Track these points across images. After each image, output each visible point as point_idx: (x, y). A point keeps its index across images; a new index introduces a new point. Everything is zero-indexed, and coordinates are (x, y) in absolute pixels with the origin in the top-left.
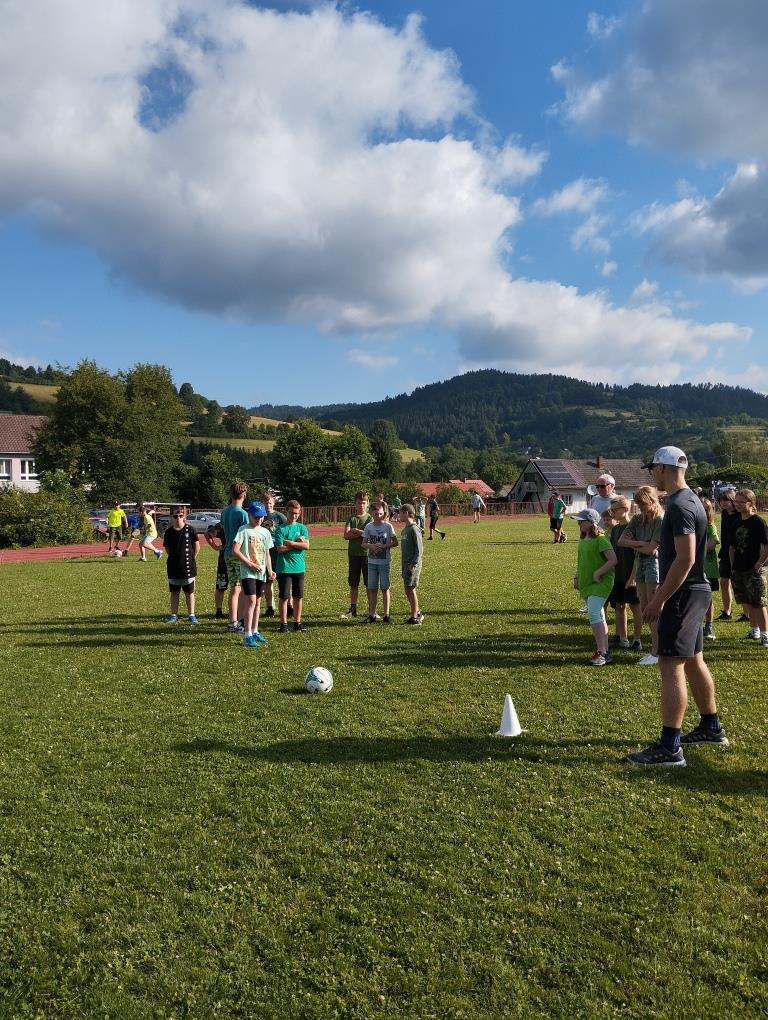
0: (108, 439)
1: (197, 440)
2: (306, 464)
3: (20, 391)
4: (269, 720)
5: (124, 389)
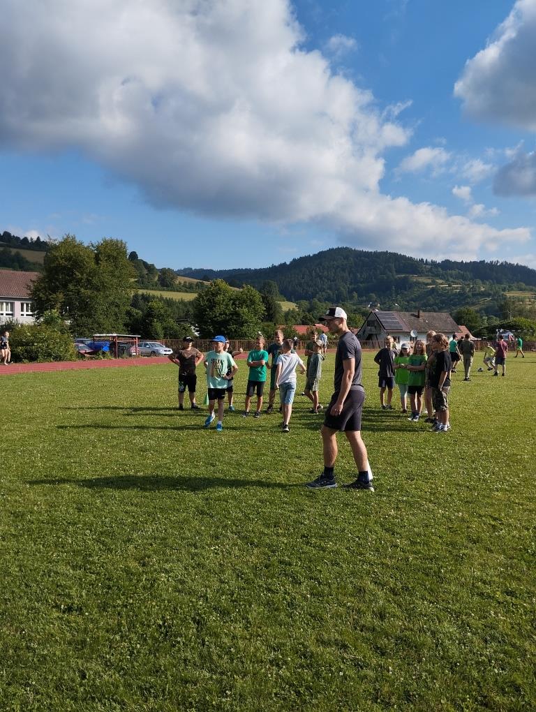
0: (82, 290)
2: (217, 311)
5: (93, 256)
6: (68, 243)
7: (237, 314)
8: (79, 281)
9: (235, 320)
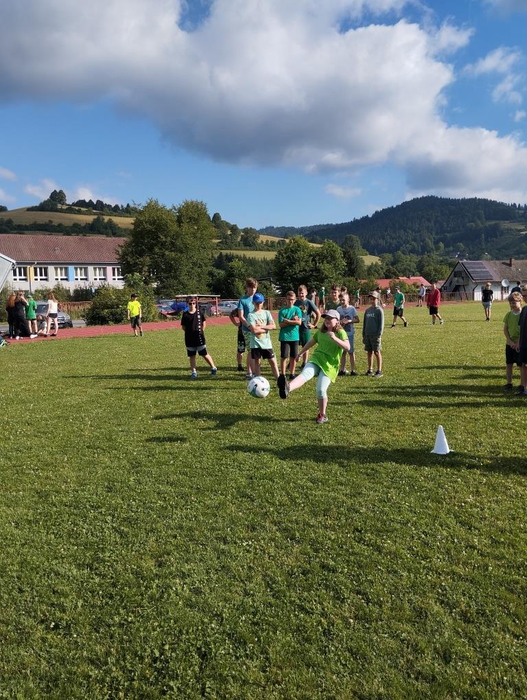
0: (167, 253)
1: (224, 252)
2: (297, 268)
3: (110, 221)
4: (274, 437)
5: (176, 218)
6: (152, 207)
7: (318, 270)
9: (316, 277)
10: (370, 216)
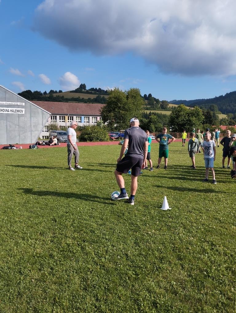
0: (121, 111)
2: (180, 119)
6: (117, 91)
7: (190, 121)
8: (119, 108)
9: (189, 123)
10: (224, 95)
